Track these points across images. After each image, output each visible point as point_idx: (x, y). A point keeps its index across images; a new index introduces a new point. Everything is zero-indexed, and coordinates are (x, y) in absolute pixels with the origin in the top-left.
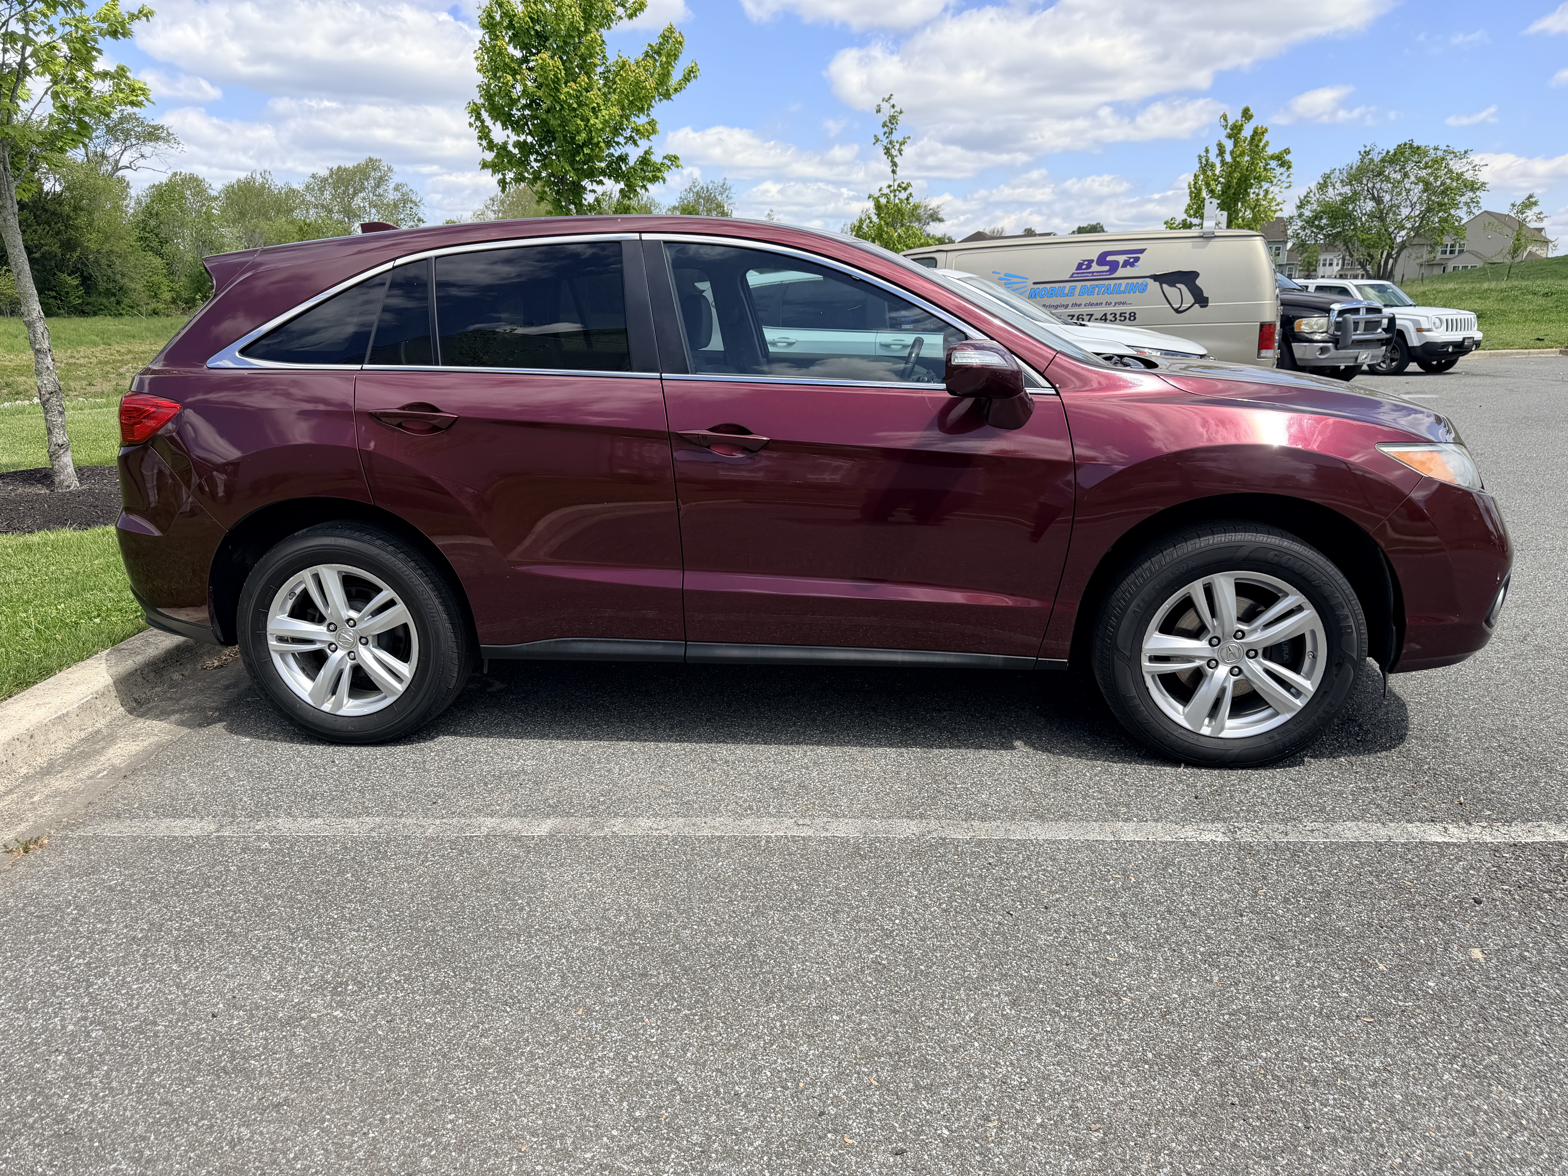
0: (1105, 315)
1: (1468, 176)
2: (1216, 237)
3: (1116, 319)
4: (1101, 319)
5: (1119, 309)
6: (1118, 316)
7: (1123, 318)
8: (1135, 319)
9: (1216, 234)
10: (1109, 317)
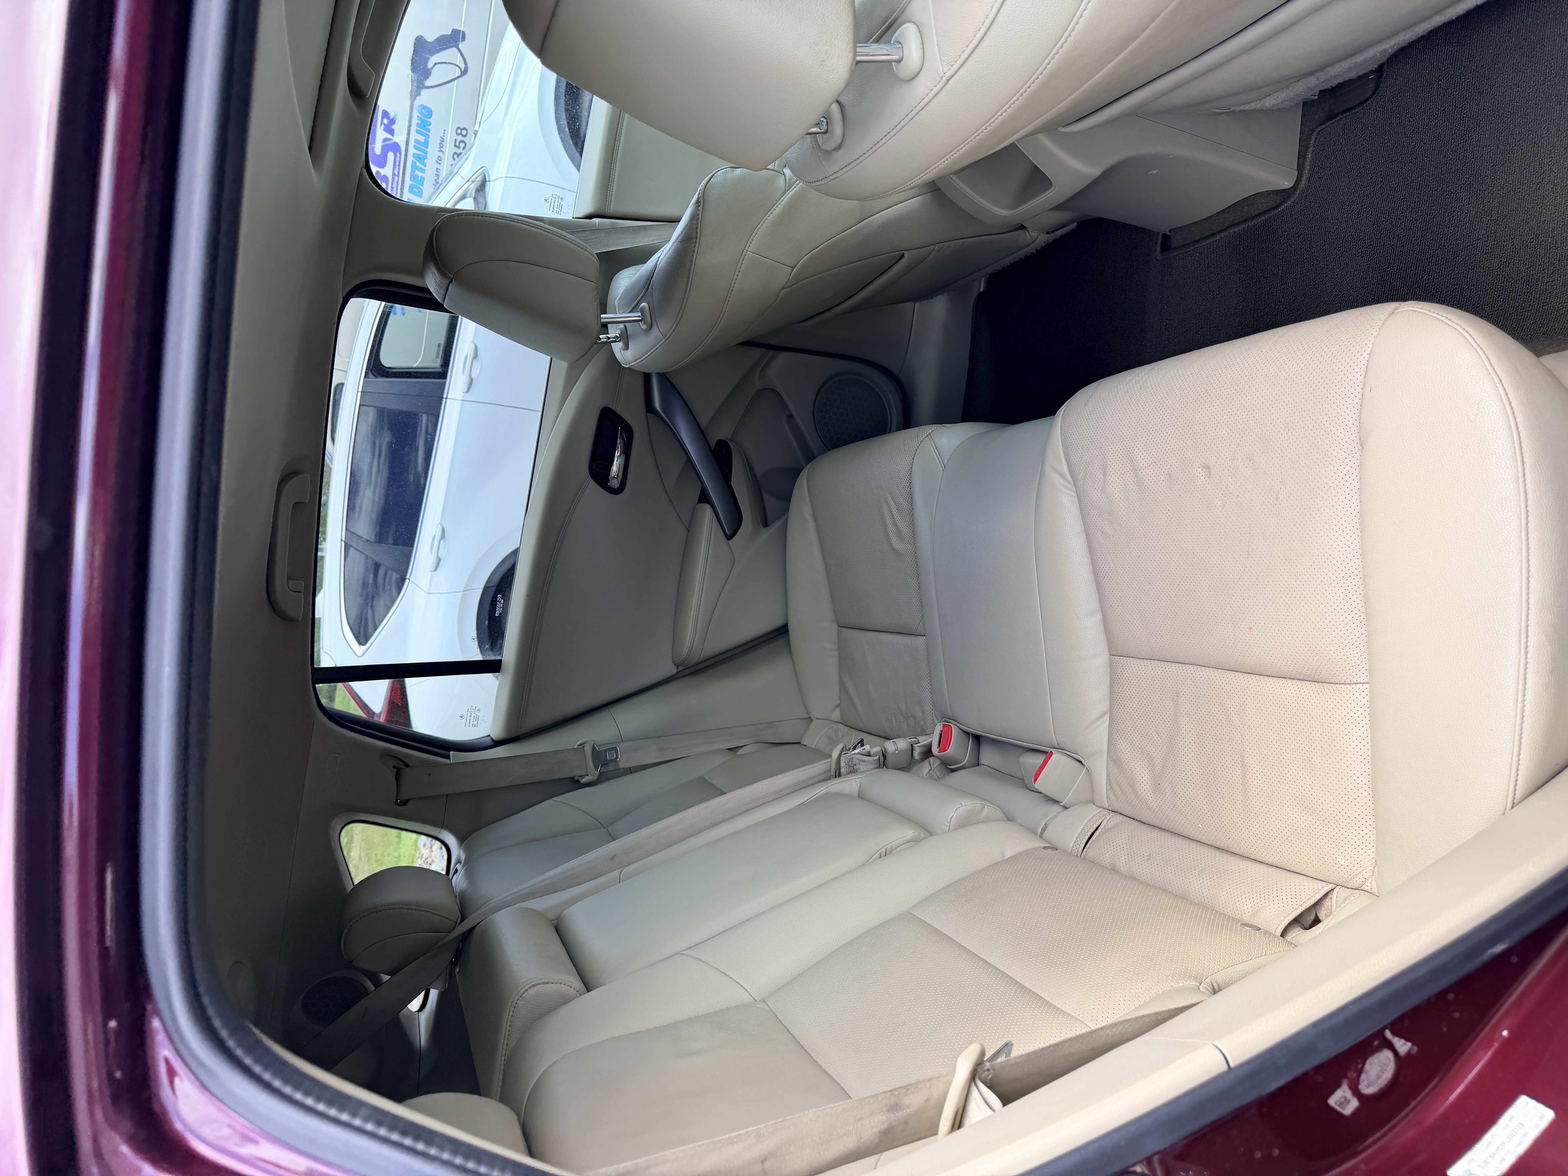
7: (462, 145)
8: (464, 129)
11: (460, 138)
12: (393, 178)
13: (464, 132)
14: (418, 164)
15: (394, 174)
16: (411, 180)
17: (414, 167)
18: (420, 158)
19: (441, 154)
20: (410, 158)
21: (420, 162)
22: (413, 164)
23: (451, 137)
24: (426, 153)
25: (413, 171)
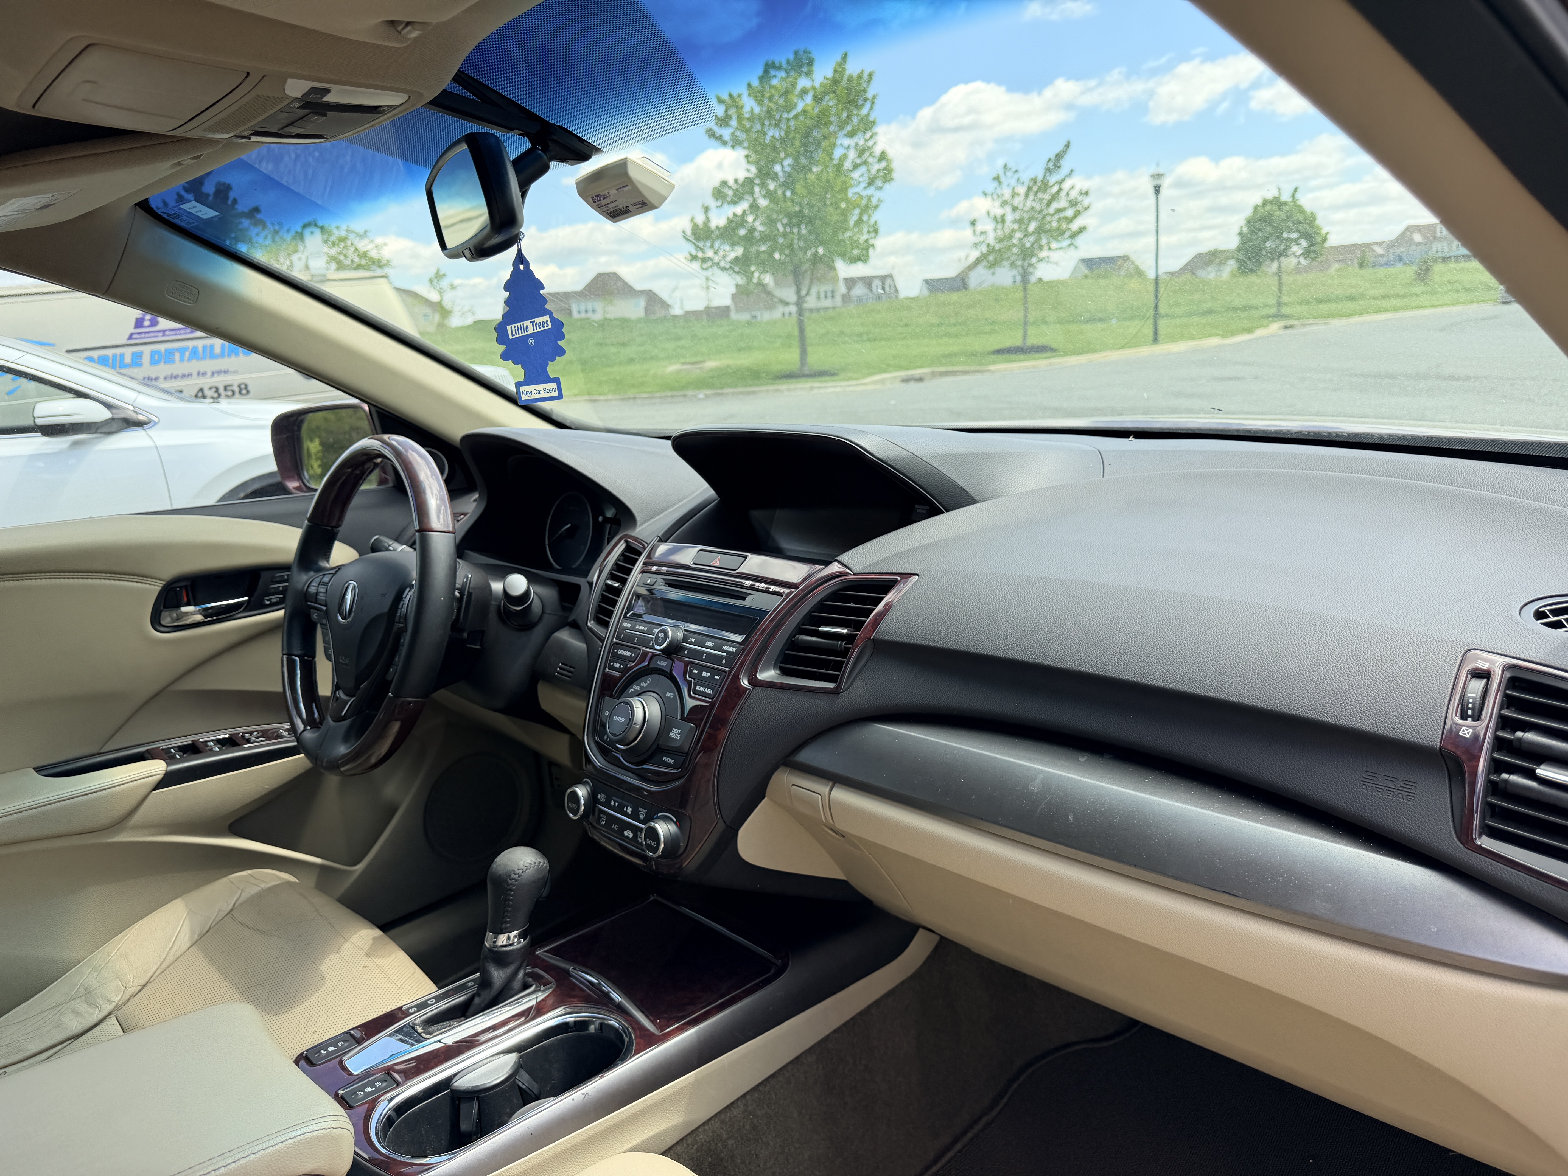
0: (201, 390)
1: (373, 254)
2: (329, 280)
3: (219, 396)
4: (196, 396)
5: (220, 381)
6: (221, 390)
7: (230, 393)
8: (248, 392)
9: (329, 277)
10: (208, 393)
11: (237, 389)
12: (159, 331)
13: (244, 392)
14: (187, 354)
15: (164, 331)
16: (165, 351)
17: (182, 351)
18: (195, 353)
19: (209, 374)
20: (190, 344)
21: (190, 354)
22: (185, 349)
23: (234, 380)
24: (203, 358)
25: (178, 350)
